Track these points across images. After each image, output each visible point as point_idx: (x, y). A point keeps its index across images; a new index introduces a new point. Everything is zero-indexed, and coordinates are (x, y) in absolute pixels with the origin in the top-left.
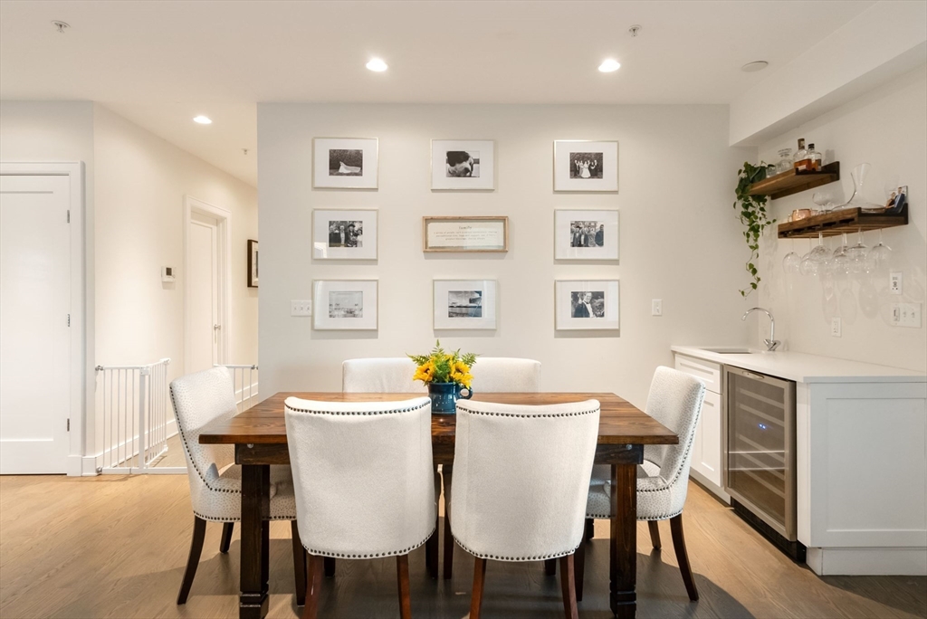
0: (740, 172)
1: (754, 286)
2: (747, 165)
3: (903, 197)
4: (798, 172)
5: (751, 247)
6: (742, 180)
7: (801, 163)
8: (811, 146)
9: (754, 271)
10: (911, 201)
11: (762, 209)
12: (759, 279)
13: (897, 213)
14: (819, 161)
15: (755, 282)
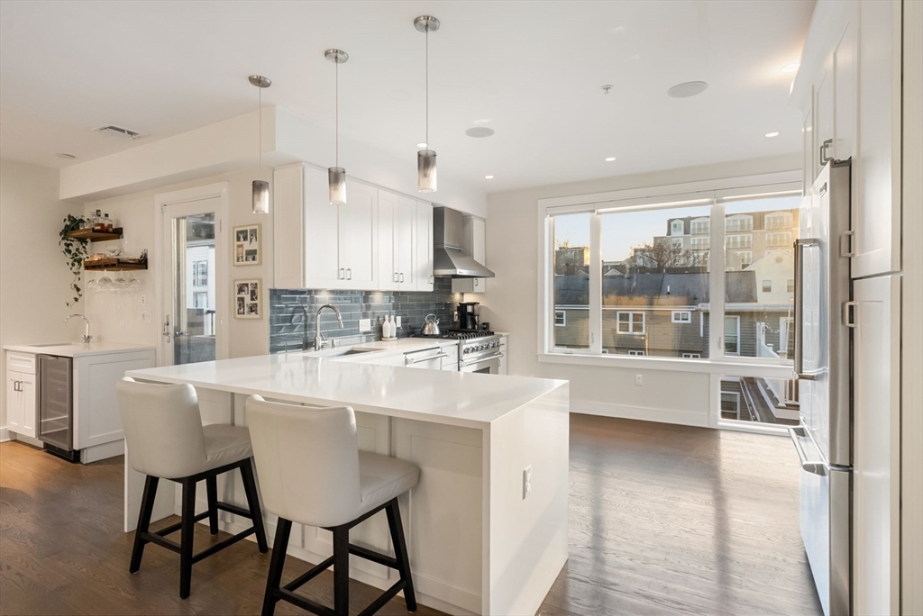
0: (65, 220)
1: (76, 300)
2: (69, 216)
3: (146, 255)
4: (94, 230)
5: (75, 273)
6: (66, 226)
7: (98, 225)
8: (107, 215)
9: (78, 290)
10: (149, 257)
11: (84, 247)
12: (80, 295)
13: (142, 263)
14: (110, 226)
15: (78, 297)
